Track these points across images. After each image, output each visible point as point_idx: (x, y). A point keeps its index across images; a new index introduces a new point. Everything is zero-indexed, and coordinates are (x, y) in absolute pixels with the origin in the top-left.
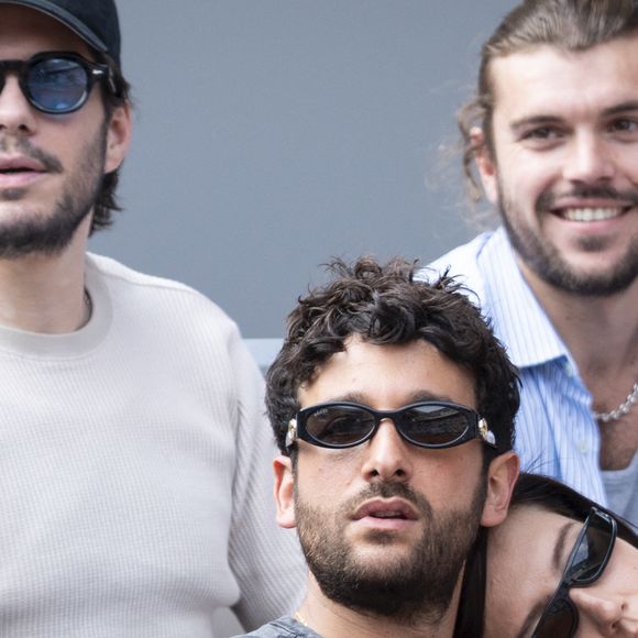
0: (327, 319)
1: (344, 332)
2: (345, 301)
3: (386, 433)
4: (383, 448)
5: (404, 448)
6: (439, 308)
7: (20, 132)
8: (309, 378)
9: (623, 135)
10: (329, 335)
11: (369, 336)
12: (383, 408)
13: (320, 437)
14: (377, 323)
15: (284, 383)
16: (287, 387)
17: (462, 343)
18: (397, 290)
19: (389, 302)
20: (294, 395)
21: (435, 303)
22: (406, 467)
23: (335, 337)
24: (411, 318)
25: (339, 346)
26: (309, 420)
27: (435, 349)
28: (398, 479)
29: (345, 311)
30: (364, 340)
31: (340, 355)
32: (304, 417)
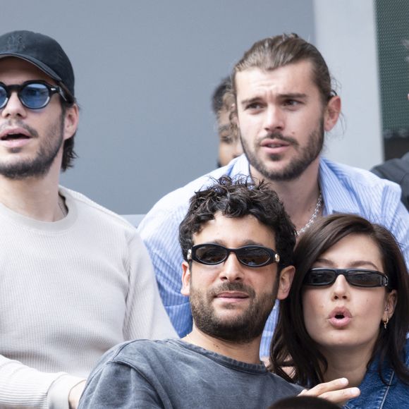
0: (207, 204)
1: (214, 210)
2: (215, 195)
3: (232, 258)
4: (230, 267)
5: (240, 267)
6: (258, 200)
7: (18, 117)
8: (198, 231)
9: (290, 107)
10: (208, 212)
11: (225, 213)
12: (231, 247)
13: (202, 259)
14: (229, 208)
15: (186, 232)
16: (188, 234)
17: (268, 217)
18: (239, 191)
19: (234, 197)
20: (191, 238)
21: (256, 198)
22: (241, 276)
23: (210, 213)
24: (245, 205)
25: (212, 217)
26: (197, 251)
27: (256, 219)
28: (237, 281)
29: (215, 201)
30: (223, 215)
31: (212, 221)
32: (195, 249)
